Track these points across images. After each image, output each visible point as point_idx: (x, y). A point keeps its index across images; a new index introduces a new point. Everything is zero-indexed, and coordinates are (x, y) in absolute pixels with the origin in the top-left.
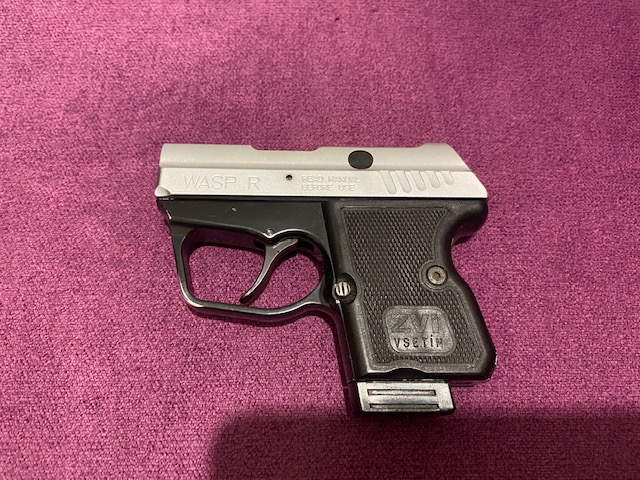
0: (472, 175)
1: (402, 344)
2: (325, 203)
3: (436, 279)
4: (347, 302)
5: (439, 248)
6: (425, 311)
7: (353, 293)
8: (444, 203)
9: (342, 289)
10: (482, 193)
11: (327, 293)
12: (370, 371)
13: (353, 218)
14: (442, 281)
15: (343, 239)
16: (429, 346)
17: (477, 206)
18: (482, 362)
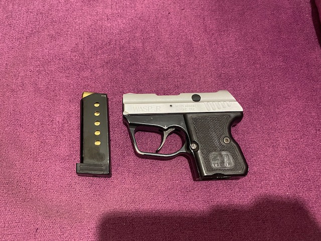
0: (237, 102)
1: (216, 165)
2: (185, 115)
3: (226, 141)
4: (196, 151)
5: (227, 130)
6: (224, 153)
7: (198, 148)
8: (228, 113)
9: (194, 146)
10: (241, 110)
11: (188, 148)
12: (205, 175)
13: (195, 120)
14: (228, 142)
15: (192, 128)
16: (225, 165)
17: (239, 114)
18: (244, 170)
